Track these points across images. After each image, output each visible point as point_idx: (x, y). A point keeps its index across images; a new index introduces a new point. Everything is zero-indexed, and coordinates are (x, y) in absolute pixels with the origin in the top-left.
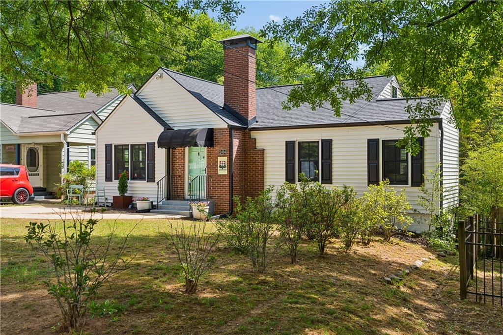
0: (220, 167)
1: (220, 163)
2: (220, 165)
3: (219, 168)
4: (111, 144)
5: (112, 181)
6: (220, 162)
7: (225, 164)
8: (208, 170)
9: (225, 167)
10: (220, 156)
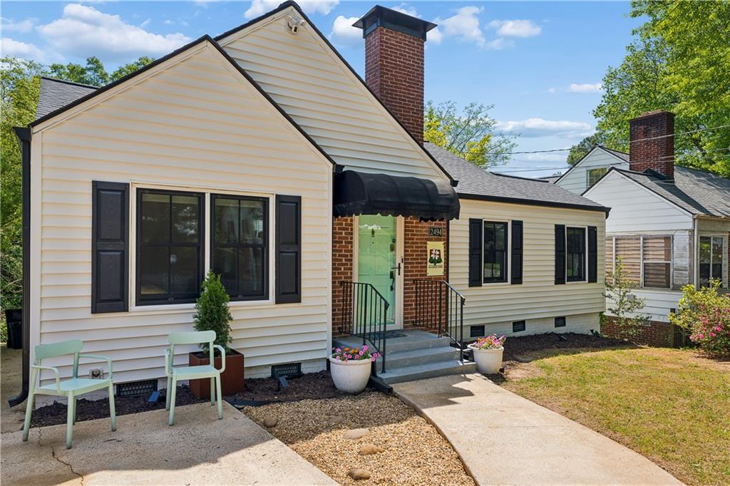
0: (432, 261)
1: (431, 254)
2: (431, 258)
3: (429, 264)
4: (127, 185)
5: (127, 311)
6: (431, 250)
7: (439, 255)
8: (405, 267)
9: (439, 261)
10: (431, 240)
